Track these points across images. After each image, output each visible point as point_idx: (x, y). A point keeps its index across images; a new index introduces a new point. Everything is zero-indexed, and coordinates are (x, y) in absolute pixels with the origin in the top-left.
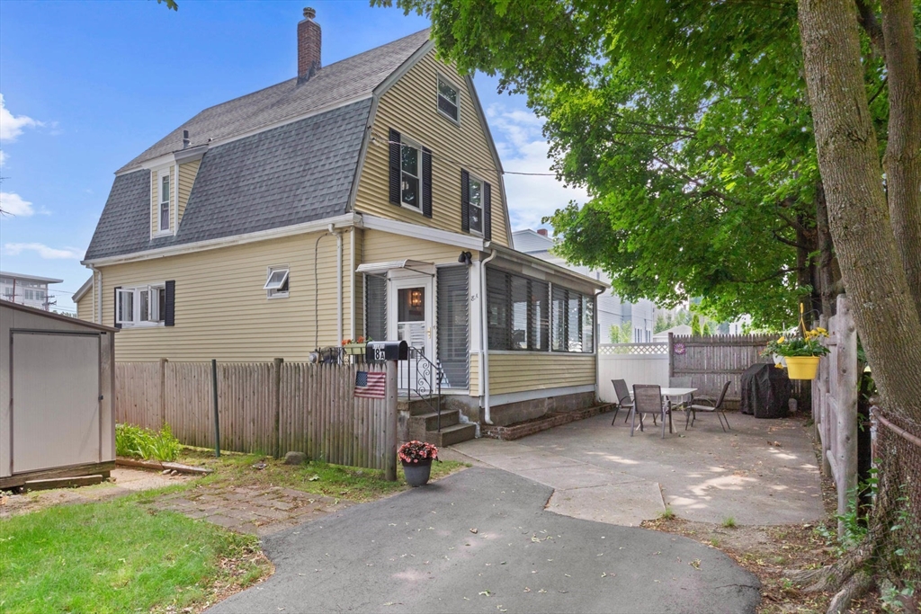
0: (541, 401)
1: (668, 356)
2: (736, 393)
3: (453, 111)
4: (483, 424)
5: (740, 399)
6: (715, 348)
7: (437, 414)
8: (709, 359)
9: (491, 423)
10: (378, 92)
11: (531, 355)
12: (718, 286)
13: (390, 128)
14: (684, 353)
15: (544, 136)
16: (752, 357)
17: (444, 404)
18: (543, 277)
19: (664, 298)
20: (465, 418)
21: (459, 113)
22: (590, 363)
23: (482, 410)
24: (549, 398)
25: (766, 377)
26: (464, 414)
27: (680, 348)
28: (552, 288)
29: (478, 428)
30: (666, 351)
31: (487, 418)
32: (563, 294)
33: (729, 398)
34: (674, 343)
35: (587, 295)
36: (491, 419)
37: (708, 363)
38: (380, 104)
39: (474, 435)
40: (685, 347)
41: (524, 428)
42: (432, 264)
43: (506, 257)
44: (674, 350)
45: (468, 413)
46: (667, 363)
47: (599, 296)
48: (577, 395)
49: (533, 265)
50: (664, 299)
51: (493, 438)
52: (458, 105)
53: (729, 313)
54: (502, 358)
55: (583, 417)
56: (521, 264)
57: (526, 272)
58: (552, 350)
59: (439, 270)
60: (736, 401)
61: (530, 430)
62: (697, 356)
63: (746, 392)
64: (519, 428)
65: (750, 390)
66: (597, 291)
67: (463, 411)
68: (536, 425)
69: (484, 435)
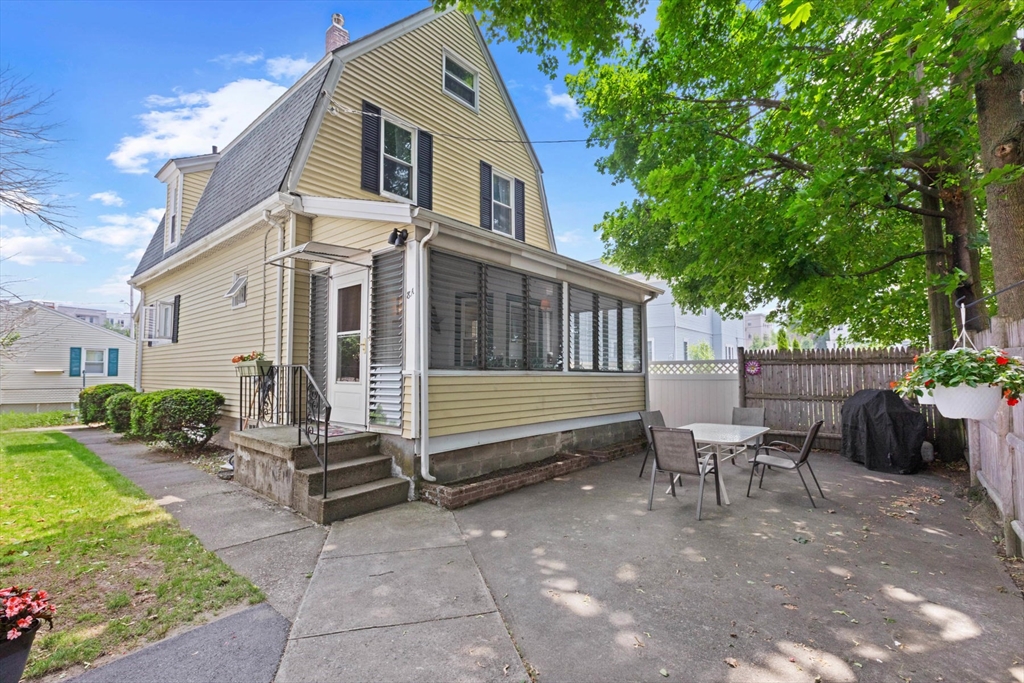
0: (552, 437)
1: (737, 377)
2: (834, 427)
3: (470, 97)
4: (420, 479)
5: (840, 436)
6: (802, 367)
7: (321, 470)
8: (794, 381)
9: (433, 478)
10: (342, 54)
11: (527, 376)
12: (804, 285)
13: (363, 101)
14: (758, 373)
15: (587, 126)
16: (857, 380)
17: (378, 446)
18: (552, 274)
19: (730, 307)
20: (397, 469)
21: (477, 98)
22: (638, 384)
23: (418, 460)
24: (563, 432)
25: (883, 409)
26: (397, 464)
27: (754, 366)
28: (569, 289)
29: (413, 486)
30: (734, 370)
31: (424, 472)
32: (591, 299)
33: (824, 435)
34: (745, 360)
35: (631, 303)
36: (431, 472)
37: (793, 387)
38: (345, 70)
39: (407, 497)
40: (760, 366)
41: (486, 486)
42: (369, 251)
43: (464, 236)
44: (745, 369)
45: (401, 463)
46: (737, 385)
47: (648, 303)
48: (615, 426)
49: (524, 254)
50: (731, 309)
51: (431, 503)
52: (476, 89)
53: (818, 322)
54: (464, 381)
55: (612, 457)
56: (509, 254)
57: (516, 264)
58: (570, 369)
59: (376, 259)
60: (835, 439)
61: (498, 488)
62: (777, 377)
63: (850, 428)
64: (473, 488)
65: (855, 428)
66: (647, 297)
67: (396, 459)
68: (514, 480)
69: (420, 498)
